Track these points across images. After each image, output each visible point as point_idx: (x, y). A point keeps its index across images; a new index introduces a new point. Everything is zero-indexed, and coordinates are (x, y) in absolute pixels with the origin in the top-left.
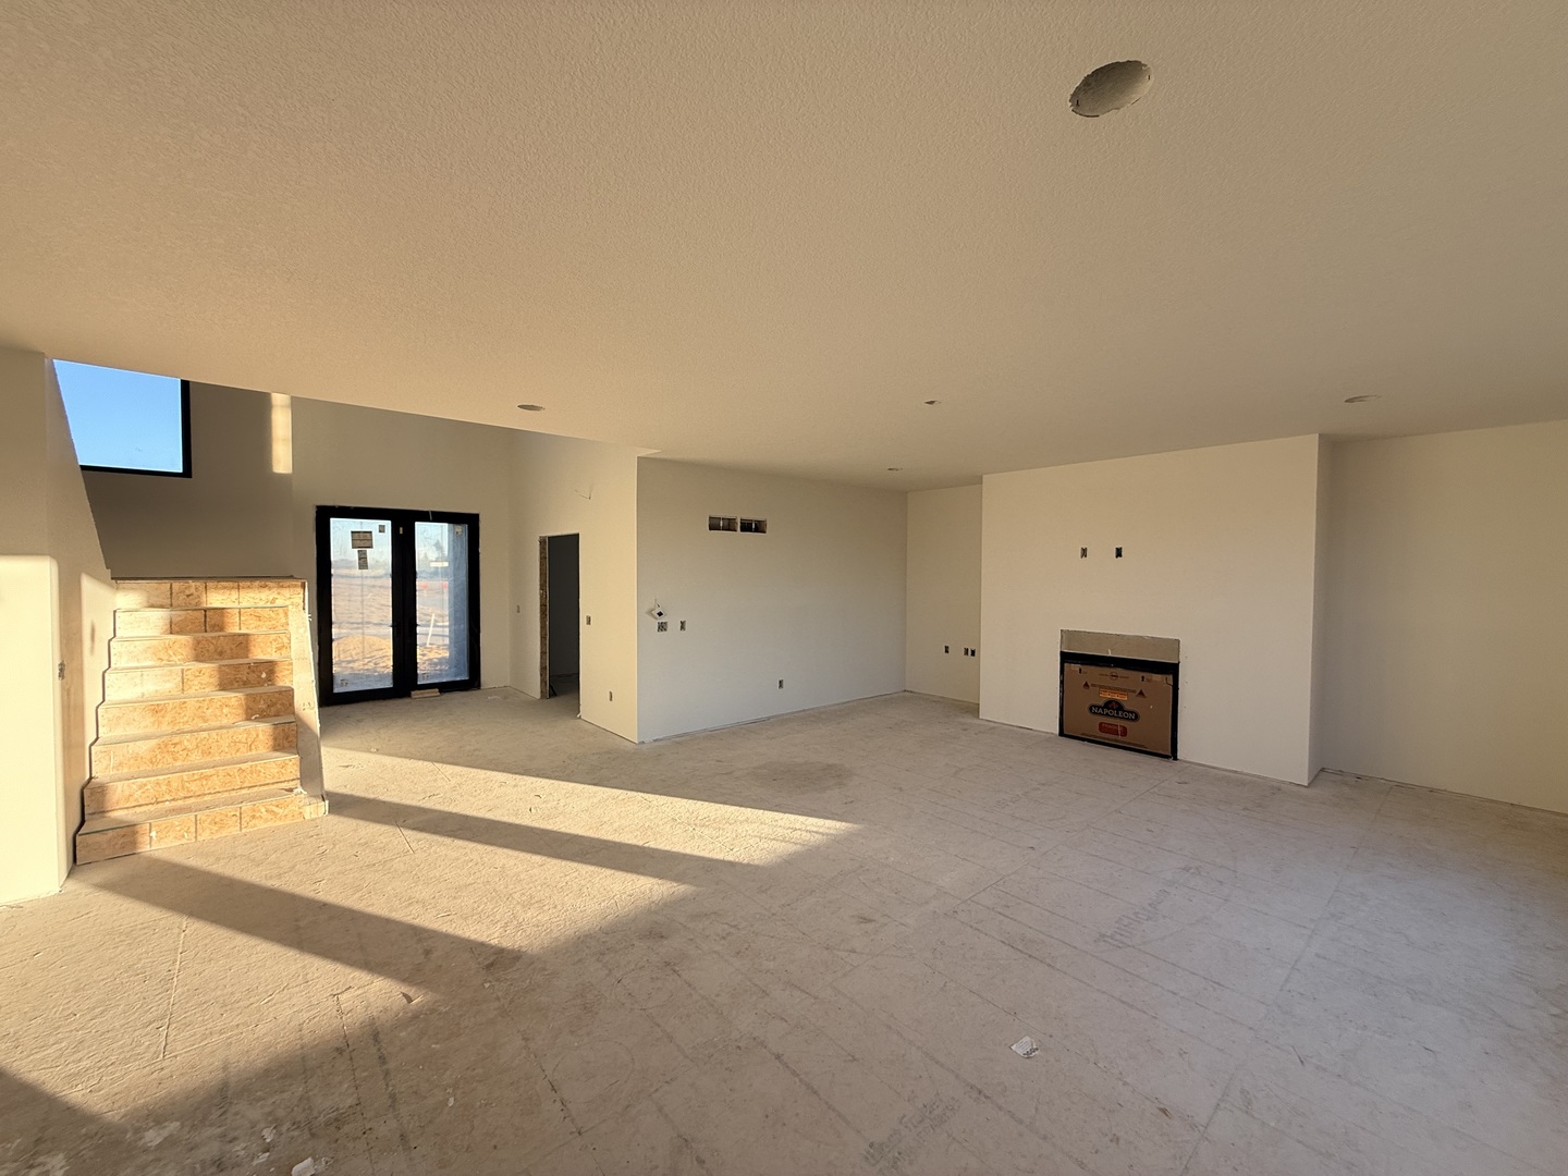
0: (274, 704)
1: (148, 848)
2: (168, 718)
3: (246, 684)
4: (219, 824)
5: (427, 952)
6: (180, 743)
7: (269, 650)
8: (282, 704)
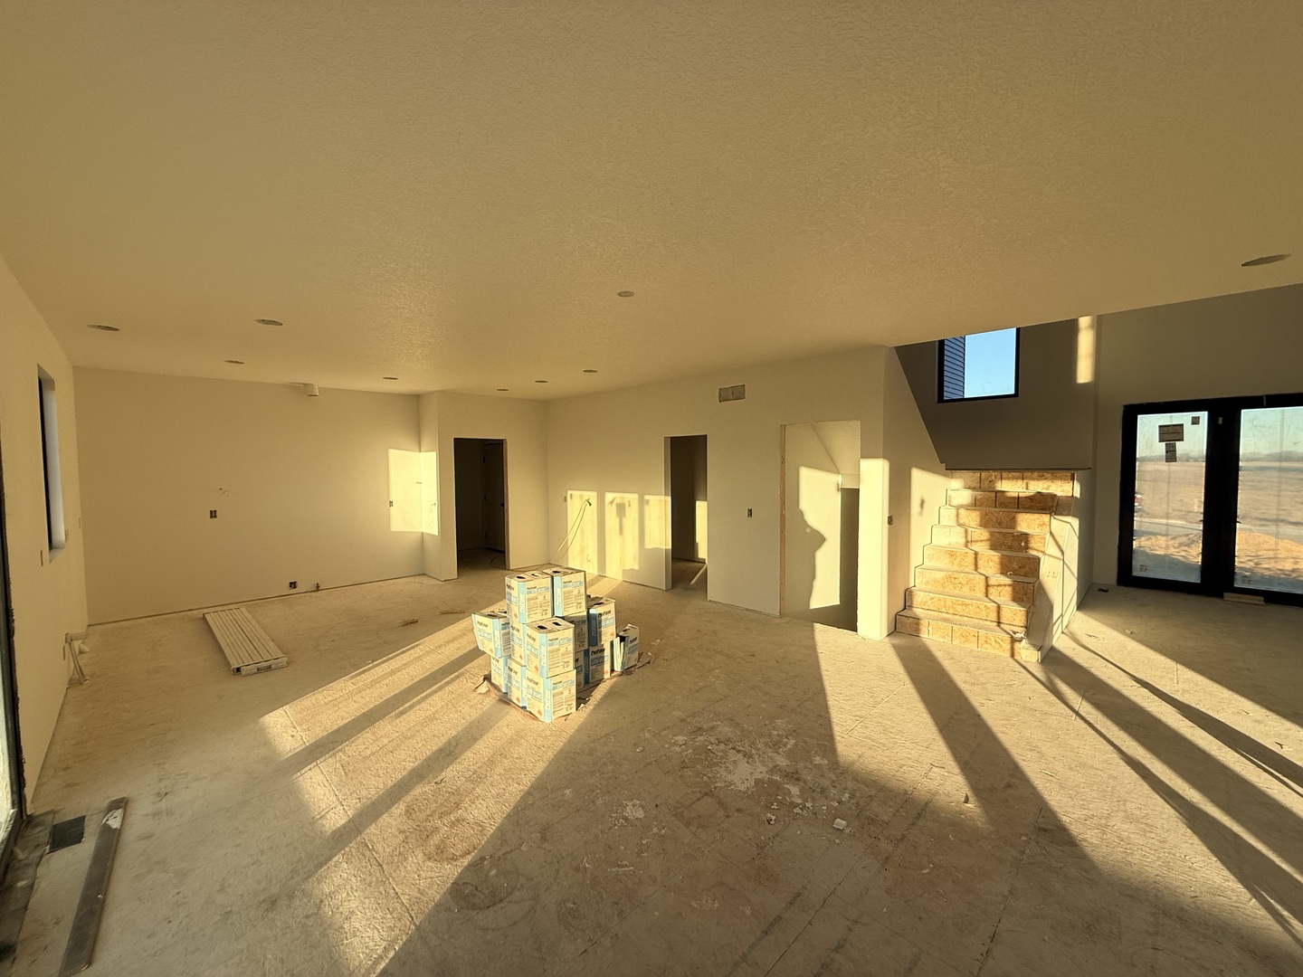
0: (1024, 567)
1: (927, 636)
2: (958, 560)
3: (1010, 548)
4: (965, 638)
5: (1009, 786)
6: (958, 578)
7: (1033, 526)
8: (1030, 568)
